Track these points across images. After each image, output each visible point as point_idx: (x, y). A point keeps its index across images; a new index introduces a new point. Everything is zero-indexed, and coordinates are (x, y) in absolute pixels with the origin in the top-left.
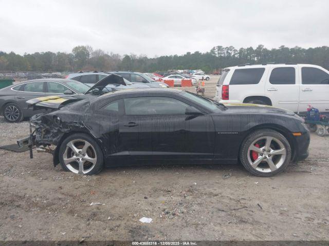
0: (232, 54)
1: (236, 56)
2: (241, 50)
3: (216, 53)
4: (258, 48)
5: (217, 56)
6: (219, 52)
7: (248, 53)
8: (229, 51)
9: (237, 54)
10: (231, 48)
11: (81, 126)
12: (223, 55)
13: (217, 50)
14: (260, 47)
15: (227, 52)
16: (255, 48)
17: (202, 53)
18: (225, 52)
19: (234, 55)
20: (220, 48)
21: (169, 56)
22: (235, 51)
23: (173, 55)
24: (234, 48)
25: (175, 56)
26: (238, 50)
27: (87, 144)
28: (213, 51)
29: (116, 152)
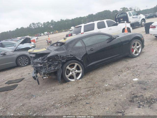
0: (40, 26)
1: (42, 26)
2: (44, 23)
3: (32, 26)
4: (51, 22)
5: (33, 28)
6: (34, 26)
7: (47, 24)
8: (39, 25)
9: (42, 25)
10: (39, 23)
11: (72, 56)
12: (36, 27)
13: (32, 25)
14: (52, 21)
15: (38, 25)
16: (50, 22)
17: (25, 28)
18: (37, 25)
19: (41, 26)
20: (33, 24)
21: (6, 32)
22: (41, 24)
23: (8, 31)
24: (40, 23)
25: (10, 31)
26: (43, 23)
27: (76, 64)
28: (30, 25)
29: (88, 65)
